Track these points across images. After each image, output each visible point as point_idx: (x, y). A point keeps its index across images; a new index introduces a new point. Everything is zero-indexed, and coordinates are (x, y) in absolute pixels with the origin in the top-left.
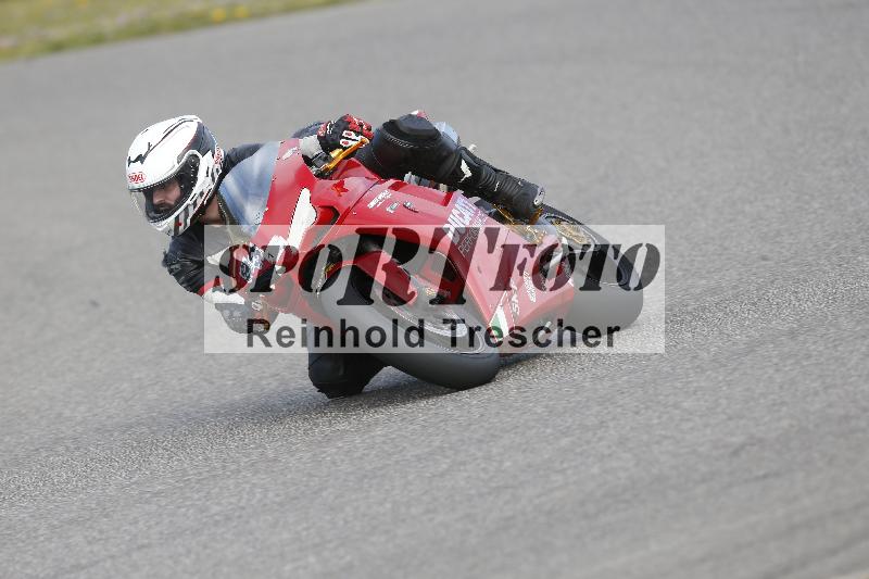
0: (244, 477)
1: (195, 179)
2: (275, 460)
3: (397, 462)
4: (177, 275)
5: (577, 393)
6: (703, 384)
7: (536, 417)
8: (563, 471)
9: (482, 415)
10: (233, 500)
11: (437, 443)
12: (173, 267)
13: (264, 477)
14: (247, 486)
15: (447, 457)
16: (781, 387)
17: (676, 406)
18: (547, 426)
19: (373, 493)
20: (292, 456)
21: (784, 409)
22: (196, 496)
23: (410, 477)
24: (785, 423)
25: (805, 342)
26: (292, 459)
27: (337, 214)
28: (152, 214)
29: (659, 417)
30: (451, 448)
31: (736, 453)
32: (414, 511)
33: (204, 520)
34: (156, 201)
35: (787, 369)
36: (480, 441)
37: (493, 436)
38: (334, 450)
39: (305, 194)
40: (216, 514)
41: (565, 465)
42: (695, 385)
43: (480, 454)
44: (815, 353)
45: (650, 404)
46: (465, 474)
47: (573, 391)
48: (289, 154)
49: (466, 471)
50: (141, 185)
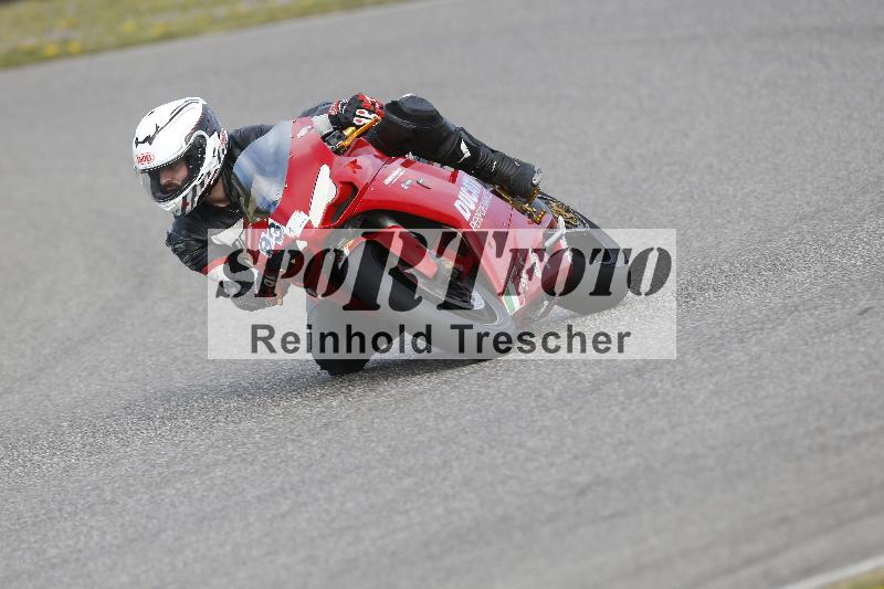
0: (82, 519)
1: (202, 159)
2: (113, 502)
3: (237, 504)
4: (181, 255)
5: (420, 432)
6: (547, 423)
7: (378, 457)
8: (406, 512)
9: (323, 455)
10: (70, 542)
11: (277, 484)
12: (177, 246)
13: (102, 518)
14: (85, 529)
15: (287, 498)
16: (627, 426)
17: (520, 445)
18: (389, 466)
19: (212, 535)
20: (131, 497)
21: (631, 448)
22: (32, 539)
23: (251, 519)
24: (632, 462)
25: (652, 380)
26: (130, 500)
27: (356, 189)
28: (159, 194)
29: (504, 457)
30: (292, 489)
31: (582, 493)
32: (255, 553)
33: (41, 563)
34: (164, 181)
35: (633, 407)
36: (322, 482)
37: (335, 476)
38: (173, 492)
39: (325, 170)
40: (54, 557)
41: (409, 506)
42: (540, 423)
43: (320, 495)
44: (661, 391)
45: (494, 443)
46: (306, 515)
47: (416, 430)
48: (303, 132)
49: (307, 512)
50: (147, 165)
